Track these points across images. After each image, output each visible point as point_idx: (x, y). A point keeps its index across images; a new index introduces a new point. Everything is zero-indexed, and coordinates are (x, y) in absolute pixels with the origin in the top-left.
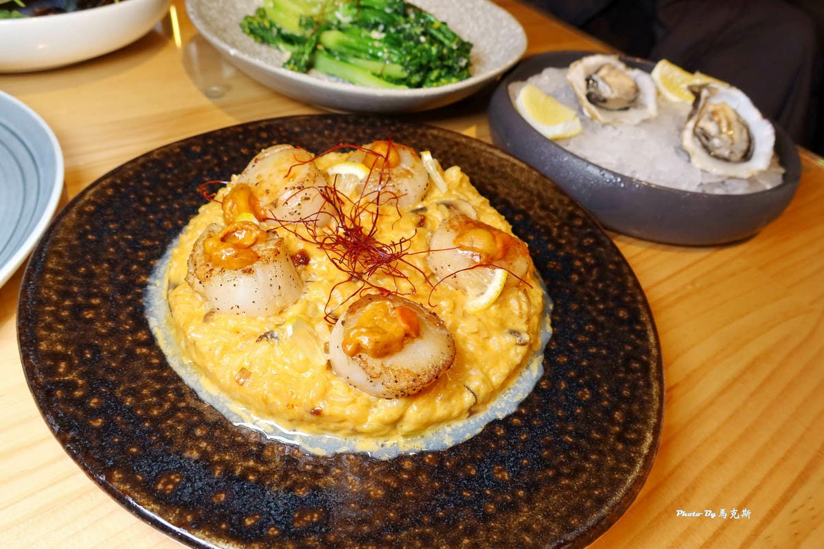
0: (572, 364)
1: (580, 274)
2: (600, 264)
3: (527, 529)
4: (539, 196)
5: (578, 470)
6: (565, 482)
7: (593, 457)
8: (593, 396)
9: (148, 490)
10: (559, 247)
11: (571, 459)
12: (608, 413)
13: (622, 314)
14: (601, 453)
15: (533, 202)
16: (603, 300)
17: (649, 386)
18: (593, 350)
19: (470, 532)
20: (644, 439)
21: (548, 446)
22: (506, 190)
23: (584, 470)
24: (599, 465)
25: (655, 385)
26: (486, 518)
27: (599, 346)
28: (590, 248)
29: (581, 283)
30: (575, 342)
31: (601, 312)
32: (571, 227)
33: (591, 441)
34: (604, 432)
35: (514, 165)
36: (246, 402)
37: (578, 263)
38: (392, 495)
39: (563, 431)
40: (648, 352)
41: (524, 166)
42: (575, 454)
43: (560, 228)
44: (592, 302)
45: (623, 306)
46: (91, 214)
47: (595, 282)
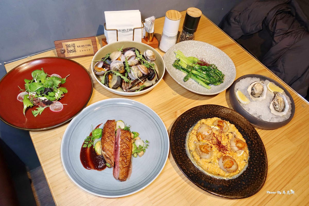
0: (253, 164)
1: (254, 145)
2: (258, 143)
3: (248, 191)
4: (246, 125)
5: (254, 183)
6: (253, 185)
7: (257, 181)
8: (256, 170)
9: (201, 185)
10: (250, 138)
11: (253, 181)
12: (259, 173)
13: (261, 154)
14: (258, 181)
15: (245, 127)
16: (258, 151)
17: (265, 169)
18: (256, 161)
19: (241, 191)
20: (264, 178)
21: (250, 179)
22: (240, 124)
23: (255, 183)
24: (257, 182)
25: (266, 169)
26: (243, 189)
27: (257, 160)
28: (256, 139)
29: (254, 147)
30: (253, 159)
31: (258, 154)
32: (253, 133)
33: (256, 178)
34: (258, 177)
35: (241, 117)
36: (208, 172)
37: (254, 142)
38: (230, 186)
39: (252, 176)
40: (265, 163)
41: (243, 118)
42: (254, 180)
43: (250, 134)
44: (256, 151)
45: (261, 152)
46: (174, 136)
47: (257, 147)
